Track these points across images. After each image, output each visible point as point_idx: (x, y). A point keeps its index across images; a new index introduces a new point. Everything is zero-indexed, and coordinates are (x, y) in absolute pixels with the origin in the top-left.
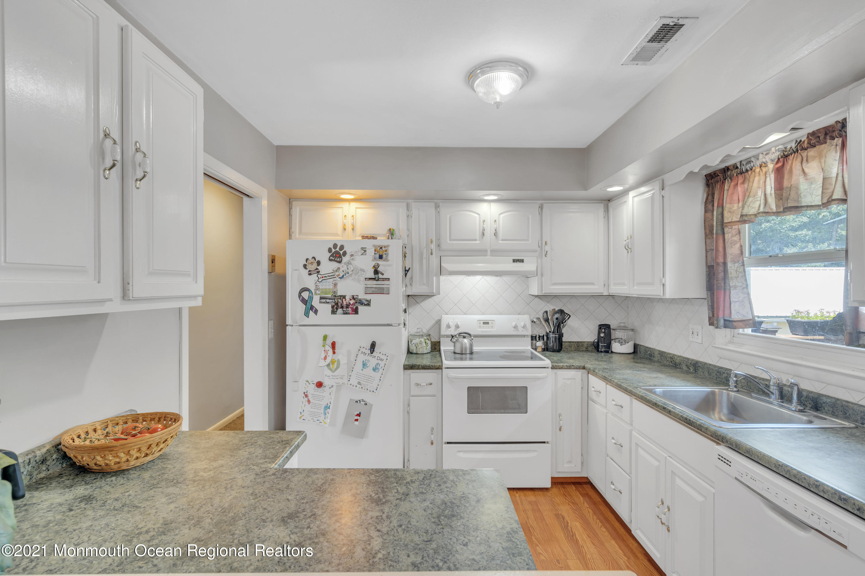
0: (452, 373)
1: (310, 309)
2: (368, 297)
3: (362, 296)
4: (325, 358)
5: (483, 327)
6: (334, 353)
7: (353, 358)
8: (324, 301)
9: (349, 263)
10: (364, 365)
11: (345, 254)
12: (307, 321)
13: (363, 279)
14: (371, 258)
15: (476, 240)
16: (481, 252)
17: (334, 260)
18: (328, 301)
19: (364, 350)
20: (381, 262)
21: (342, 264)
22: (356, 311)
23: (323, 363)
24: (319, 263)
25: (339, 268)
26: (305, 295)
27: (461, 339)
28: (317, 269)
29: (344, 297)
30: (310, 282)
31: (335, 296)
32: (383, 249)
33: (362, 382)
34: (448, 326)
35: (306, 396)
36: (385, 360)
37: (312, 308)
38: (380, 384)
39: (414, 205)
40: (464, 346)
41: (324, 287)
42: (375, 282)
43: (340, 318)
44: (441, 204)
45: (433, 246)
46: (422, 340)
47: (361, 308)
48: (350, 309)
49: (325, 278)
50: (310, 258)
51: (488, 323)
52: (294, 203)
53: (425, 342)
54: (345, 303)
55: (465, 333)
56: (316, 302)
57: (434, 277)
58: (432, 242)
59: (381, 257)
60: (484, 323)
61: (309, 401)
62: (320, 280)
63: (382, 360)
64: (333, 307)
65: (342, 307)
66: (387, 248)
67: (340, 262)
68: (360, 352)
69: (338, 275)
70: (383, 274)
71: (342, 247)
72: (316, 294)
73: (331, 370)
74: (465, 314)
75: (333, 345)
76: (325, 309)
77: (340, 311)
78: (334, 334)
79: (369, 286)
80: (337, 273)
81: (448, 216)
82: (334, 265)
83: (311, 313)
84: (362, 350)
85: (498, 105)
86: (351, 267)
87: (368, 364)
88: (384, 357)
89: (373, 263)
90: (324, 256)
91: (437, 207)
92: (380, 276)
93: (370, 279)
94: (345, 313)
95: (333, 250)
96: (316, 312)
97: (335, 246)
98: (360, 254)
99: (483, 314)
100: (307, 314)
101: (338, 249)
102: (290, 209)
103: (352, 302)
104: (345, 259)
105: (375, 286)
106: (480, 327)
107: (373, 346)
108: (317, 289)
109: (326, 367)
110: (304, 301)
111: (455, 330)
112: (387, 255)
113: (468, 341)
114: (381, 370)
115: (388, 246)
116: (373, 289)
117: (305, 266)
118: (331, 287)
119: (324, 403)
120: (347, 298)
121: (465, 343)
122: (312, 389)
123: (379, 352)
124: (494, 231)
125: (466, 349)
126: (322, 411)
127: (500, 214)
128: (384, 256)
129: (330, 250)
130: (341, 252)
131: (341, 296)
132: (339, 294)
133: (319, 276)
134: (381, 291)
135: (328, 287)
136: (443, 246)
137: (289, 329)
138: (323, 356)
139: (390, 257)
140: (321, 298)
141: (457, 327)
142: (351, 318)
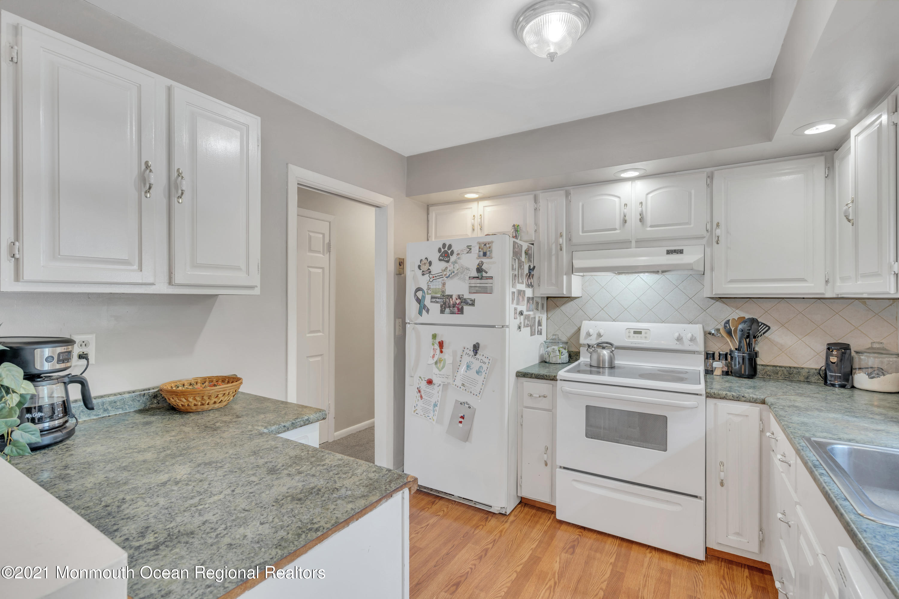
0: (568, 387)
1: (423, 308)
2: (473, 296)
3: (467, 296)
4: (433, 357)
5: (634, 337)
6: (441, 352)
7: (458, 359)
8: (434, 300)
9: (455, 262)
10: (468, 367)
11: (452, 253)
12: (421, 320)
13: (467, 278)
14: (476, 256)
15: (615, 229)
16: (624, 244)
17: (443, 260)
18: (438, 300)
19: (468, 352)
20: (485, 260)
21: (450, 263)
22: (461, 311)
23: (432, 361)
24: (430, 263)
25: (447, 268)
26: (419, 294)
27: (599, 350)
28: (429, 269)
29: (451, 296)
30: (423, 282)
31: (444, 296)
32: (487, 245)
33: (465, 384)
34: (589, 335)
35: (419, 391)
36: (487, 363)
37: (425, 306)
38: (483, 388)
39: (542, 196)
40: (601, 358)
41: (434, 287)
42: (478, 281)
43: (448, 318)
44: (572, 192)
45: (563, 241)
46: (556, 348)
47: (466, 308)
48: (456, 309)
49: (435, 278)
50: (424, 259)
51: (640, 333)
52: (431, 209)
53: (559, 351)
54: (452, 303)
55: (607, 343)
56: (427, 302)
57: (565, 277)
58: (561, 236)
59: (485, 254)
60: (635, 333)
61: (421, 397)
62: (431, 280)
63: (484, 363)
64: (441, 306)
65: (449, 307)
66: (491, 245)
67: (448, 262)
68: (465, 353)
69: (445, 275)
70: (486, 272)
71: (450, 246)
72: (428, 294)
73: (438, 368)
74: (614, 320)
75: (441, 344)
76: (435, 308)
77: (447, 310)
78: (444, 334)
79: (473, 285)
80: (445, 273)
81: (581, 204)
82: (443, 264)
83: (424, 312)
84: (466, 351)
85: (552, 56)
86: (457, 266)
87: (472, 366)
88: (486, 360)
89: (478, 261)
90: (434, 256)
91: (568, 194)
92: (484, 274)
93: (474, 278)
94: (452, 313)
95: (443, 250)
96: (428, 311)
97: (444, 245)
98: (465, 252)
99: (638, 321)
100: (420, 313)
101: (446, 249)
102: (428, 214)
103: (458, 301)
104: (453, 258)
105: (478, 285)
106: (629, 337)
107: (476, 348)
108: (429, 289)
109: (434, 366)
110: (418, 301)
111: (597, 339)
112: (491, 251)
113: (608, 353)
114: (484, 374)
115: (492, 242)
116: (477, 288)
117: (419, 267)
118: (440, 287)
119: (433, 400)
120: (454, 297)
121: (604, 355)
122: (423, 385)
123: (482, 354)
124: (639, 217)
125: (604, 362)
126: (431, 408)
127: (648, 194)
128: (488, 253)
129: (440, 250)
130: (449, 252)
131: (448, 295)
132: (447, 293)
133: (431, 276)
134: (486, 290)
135: (437, 287)
136: (575, 240)
137: (408, 326)
138: (431, 355)
139: (494, 254)
140: (432, 298)
141: (599, 335)
142: (456, 319)
